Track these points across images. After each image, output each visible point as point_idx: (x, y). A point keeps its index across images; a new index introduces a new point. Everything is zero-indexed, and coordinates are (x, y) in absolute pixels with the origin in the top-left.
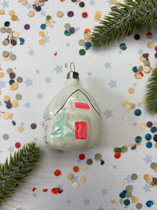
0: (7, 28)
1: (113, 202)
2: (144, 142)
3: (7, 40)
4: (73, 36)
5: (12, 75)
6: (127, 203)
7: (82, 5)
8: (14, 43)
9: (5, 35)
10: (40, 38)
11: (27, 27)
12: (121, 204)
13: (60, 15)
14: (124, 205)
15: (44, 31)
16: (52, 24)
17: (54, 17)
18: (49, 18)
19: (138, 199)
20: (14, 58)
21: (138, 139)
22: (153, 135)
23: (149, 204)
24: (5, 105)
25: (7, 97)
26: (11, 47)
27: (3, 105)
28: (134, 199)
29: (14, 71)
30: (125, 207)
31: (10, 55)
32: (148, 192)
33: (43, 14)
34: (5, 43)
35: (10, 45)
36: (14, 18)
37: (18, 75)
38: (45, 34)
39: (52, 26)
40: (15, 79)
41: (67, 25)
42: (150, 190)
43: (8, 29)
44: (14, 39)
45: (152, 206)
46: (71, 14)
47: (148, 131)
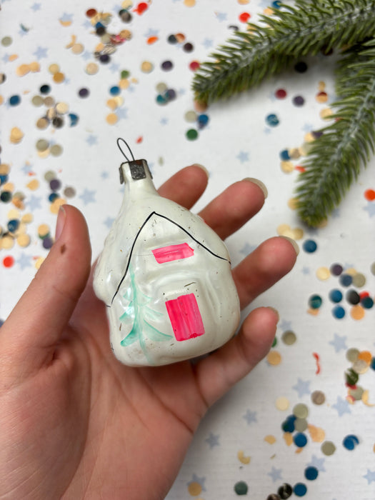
0: (44, 96)
1: (270, 440)
2: (328, 306)
3: (44, 120)
4: (172, 105)
5: (55, 184)
6: (301, 442)
7: (189, 47)
8: (58, 122)
9: (42, 110)
10: (108, 111)
11: (84, 93)
12: (288, 444)
13: (147, 67)
14: (294, 447)
15: (118, 98)
16: (133, 85)
17: (135, 72)
18: (125, 74)
19: (324, 434)
20: (57, 150)
21: (316, 302)
22: (345, 291)
23: (350, 442)
24: (40, 242)
25: (42, 227)
26: (53, 132)
27: (36, 243)
28: (315, 432)
29: (59, 177)
30: (298, 452)
31: (50, 146)
32: (346, 416)
33: (114, 68)
34: (41, 124)
35: (51, 127)
36: (59, 77)
37: (65, 183)
38: (120, 103)
39: (132, 90)
40: (60, 192)
41: (160, 86)
42: (349, 412)
43: (47, 98)
44: (59, 116)
45: (358, 448)
46: (167, 65)
47: (335, 283)
